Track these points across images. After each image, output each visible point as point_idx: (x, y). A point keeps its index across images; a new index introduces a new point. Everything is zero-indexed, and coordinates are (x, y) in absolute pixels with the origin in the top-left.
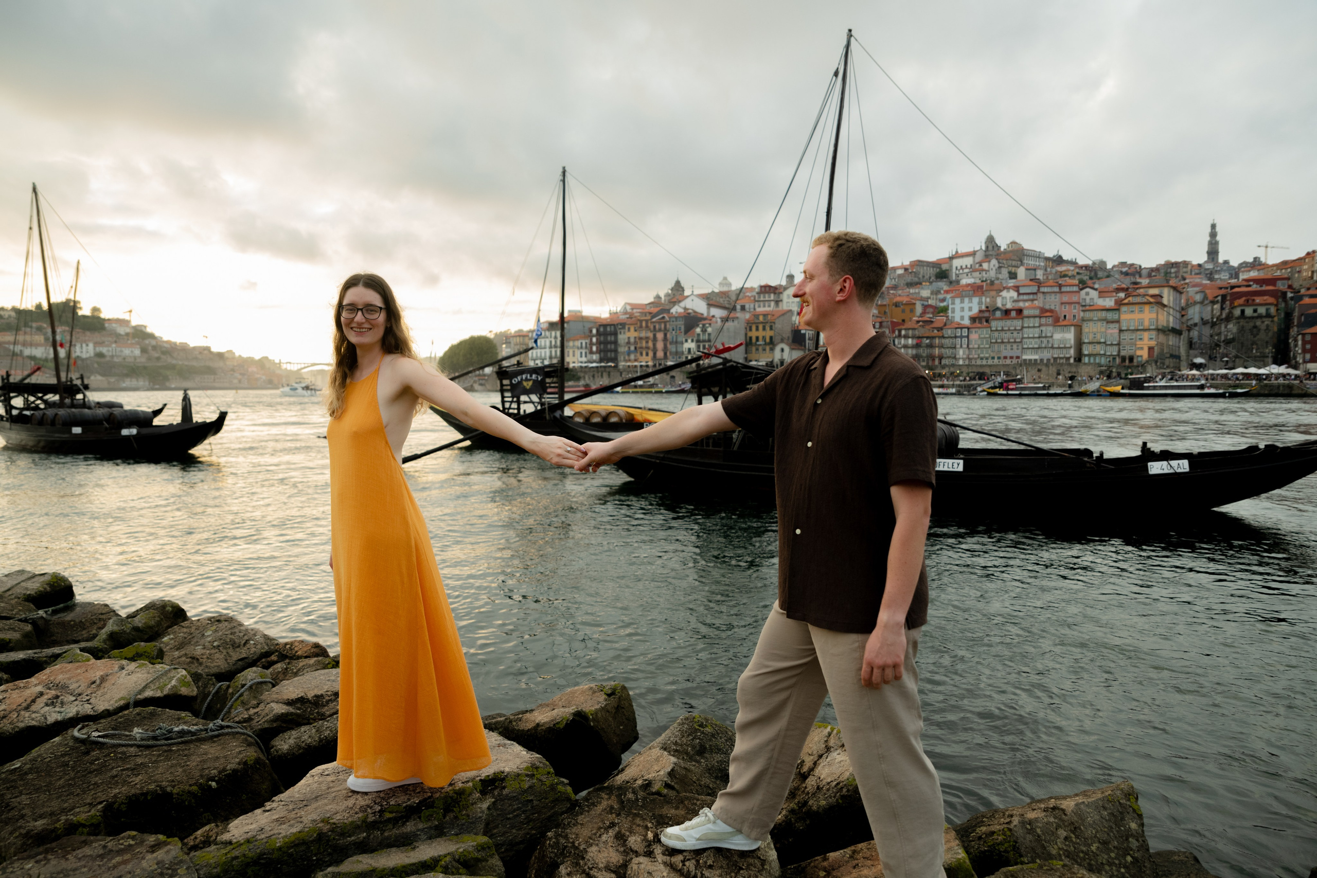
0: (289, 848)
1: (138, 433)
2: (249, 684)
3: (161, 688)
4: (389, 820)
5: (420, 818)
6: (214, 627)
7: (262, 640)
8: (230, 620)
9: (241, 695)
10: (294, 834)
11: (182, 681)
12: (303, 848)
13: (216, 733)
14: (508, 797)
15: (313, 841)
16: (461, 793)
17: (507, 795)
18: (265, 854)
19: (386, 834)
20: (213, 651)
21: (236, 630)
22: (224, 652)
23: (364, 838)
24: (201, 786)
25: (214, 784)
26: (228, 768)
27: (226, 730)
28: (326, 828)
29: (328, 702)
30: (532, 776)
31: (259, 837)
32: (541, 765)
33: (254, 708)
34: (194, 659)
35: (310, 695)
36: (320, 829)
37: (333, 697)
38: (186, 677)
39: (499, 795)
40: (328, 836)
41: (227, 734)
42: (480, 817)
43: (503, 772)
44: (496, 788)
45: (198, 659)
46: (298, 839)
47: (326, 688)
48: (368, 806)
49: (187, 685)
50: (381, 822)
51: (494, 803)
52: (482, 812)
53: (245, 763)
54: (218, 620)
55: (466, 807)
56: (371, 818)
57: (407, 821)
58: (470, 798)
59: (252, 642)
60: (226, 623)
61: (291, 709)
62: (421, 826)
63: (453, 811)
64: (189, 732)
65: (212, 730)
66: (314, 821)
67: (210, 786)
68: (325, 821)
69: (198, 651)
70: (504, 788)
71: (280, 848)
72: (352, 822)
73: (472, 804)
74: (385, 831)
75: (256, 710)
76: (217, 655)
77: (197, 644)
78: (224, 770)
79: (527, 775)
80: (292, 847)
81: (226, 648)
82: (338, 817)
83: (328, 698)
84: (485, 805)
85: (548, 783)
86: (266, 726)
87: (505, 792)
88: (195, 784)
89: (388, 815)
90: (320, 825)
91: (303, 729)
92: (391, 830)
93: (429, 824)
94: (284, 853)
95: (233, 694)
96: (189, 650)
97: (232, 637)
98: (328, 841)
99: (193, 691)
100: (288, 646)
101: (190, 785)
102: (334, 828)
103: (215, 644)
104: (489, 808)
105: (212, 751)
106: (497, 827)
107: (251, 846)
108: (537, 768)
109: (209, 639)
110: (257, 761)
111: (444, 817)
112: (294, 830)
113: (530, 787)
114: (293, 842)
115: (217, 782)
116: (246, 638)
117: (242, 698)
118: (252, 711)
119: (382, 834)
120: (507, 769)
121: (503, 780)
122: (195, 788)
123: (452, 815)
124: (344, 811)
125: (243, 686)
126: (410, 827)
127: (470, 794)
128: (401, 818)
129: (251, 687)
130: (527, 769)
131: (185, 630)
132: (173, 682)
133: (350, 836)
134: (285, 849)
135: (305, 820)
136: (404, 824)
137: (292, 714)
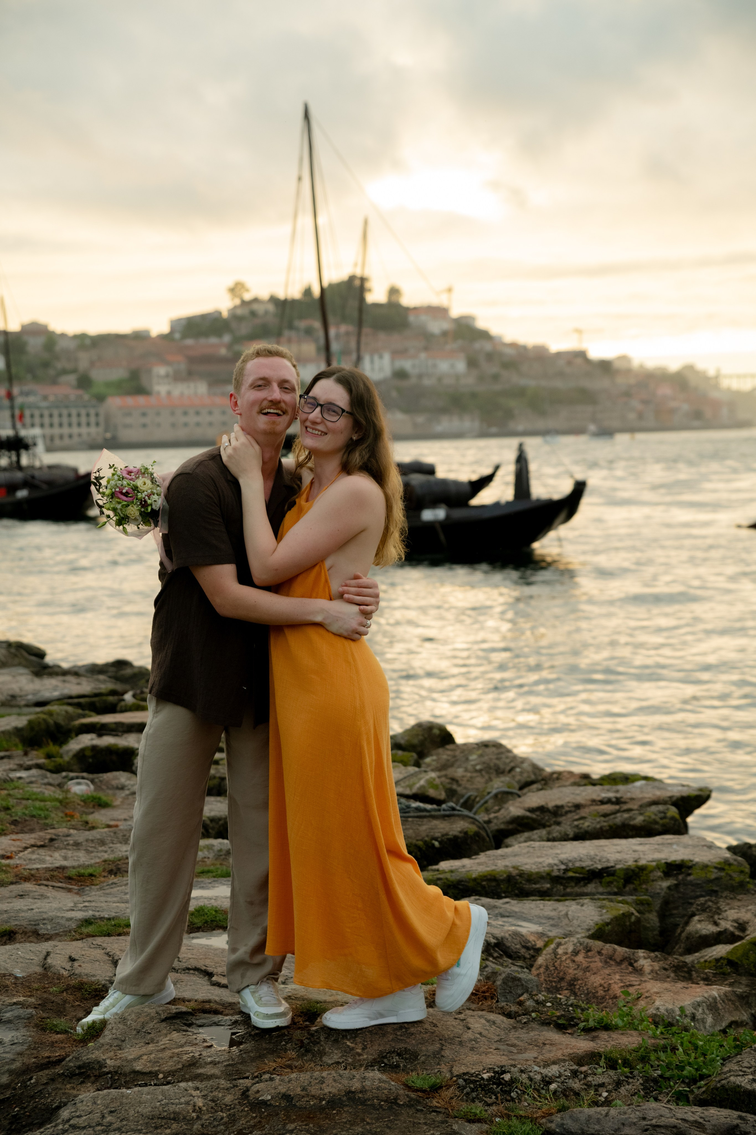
0: (483, 880)
1: (448, 517)
2: (494, 791)
3: (411, 787)
4: (571, 878)
5: (601, 882)
6: (480, 752)
7: (530, 769)
8: (497, 746)
9: (486, 802)
10: (488, 871)
11: (431, 783)
12: (494, 884)
13: (448, 813)
14: (691, 883)
15: (503, 881)
16: (642, 869)
17: (691, 881)
18: (462, 881)
19: (568, 890)
20: (475, 775)
21: (503, 756)
22: (487, 777)
23: (548, 889)
24: (425, 842)
25: (437, 844)
26: (451, 833)
27: (456, 812)
28: (515, 872)
29: (567, 813)
30: (722, 869)
31: (460, 870)
32: (735, 863)
33: (495, 812)
34: (453, 780)
35: (551, 805)
36: (510, 873)
37: (573, 809)
38: (434, 779)
39: (683, 880)
40: (517, 880)
41: (459, 816)
42: (658, 893)
43: (691, 861)
44: (682, 873)
45: (457, 781)
46: (490, 875)
47: (568, 799)
48: (555, 865)
49: (436, 787)
50: (563, 878)
51: (677, 886)
52: (661, 889)
53: (466, 833)
54: (485, 745)
55: (646, 882)
56: (555, 873)
57: (589, 883)
58: (651, 875)
59: (518, 770)
60: (494, 749)
61: (528, 814)
62: (601, 890)
63: (633, 883)
64: (425, 810)
65: (444, 810)
66: (506, 866)
67: (433, 845)
68: (515, 867)
69: (459, 772)
70: (690, 875)
71: (475, 880)
72: (537, 873)
73: (653, 881)
74: (567, 887)
75: (496, 815)
76: (479, 779)
77: (459, 767)
78: (447, 834)
79: (716, 868)
80: (485, 880)
81: (488, 773)
82: (527, 867)
83: (567, 809)
84: (665, 884)
85: (737, 879)
86: (502, 826)
87: (689, 878)
88: (421, 840)
89: (571, 874)
90: (511, 869)
91: (535, 832)
92: (572, 887)
93: (609, 889)
94: (478, 883)
95: (478, 802)
96: (450, 772)
97: (497, 762)
98: (516, 883)
99: (441, 794)
100: (555, 776)
101: (417, 840)
102: (521, 874)
103: (478, 767)
104: (669, 888)
105: (442, 826)
106: (676, 908)
107: (453, 874)
108: (730, 865)
109: (473, 763)
110: (477, 834)
111: (624, 886)
112: (488, 869)
113: (717, 879)
114: (485, 876)
115: (440, 843)
116: (512, 764)
117: (486, 805)
118: (492, 815)
119: (564, 889)
120: (697, 859)
121: (690, 868)
122: (420, 843)
123: (631, 886)
124: (534, 864)
125: (489, 793)
126: (591, 888)
127: (651, 871)
128: (583, 879)
129: (496, 796)
130: (720, 863)
131: (449, 753)
132: (422, 782)
133: (535, 884)
134: (479, 881)
135: (499, 865)
136: (585, 885)
137: (527, 818)
